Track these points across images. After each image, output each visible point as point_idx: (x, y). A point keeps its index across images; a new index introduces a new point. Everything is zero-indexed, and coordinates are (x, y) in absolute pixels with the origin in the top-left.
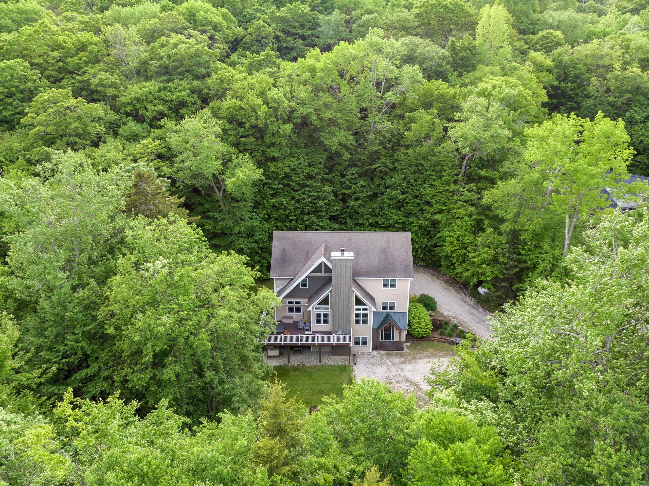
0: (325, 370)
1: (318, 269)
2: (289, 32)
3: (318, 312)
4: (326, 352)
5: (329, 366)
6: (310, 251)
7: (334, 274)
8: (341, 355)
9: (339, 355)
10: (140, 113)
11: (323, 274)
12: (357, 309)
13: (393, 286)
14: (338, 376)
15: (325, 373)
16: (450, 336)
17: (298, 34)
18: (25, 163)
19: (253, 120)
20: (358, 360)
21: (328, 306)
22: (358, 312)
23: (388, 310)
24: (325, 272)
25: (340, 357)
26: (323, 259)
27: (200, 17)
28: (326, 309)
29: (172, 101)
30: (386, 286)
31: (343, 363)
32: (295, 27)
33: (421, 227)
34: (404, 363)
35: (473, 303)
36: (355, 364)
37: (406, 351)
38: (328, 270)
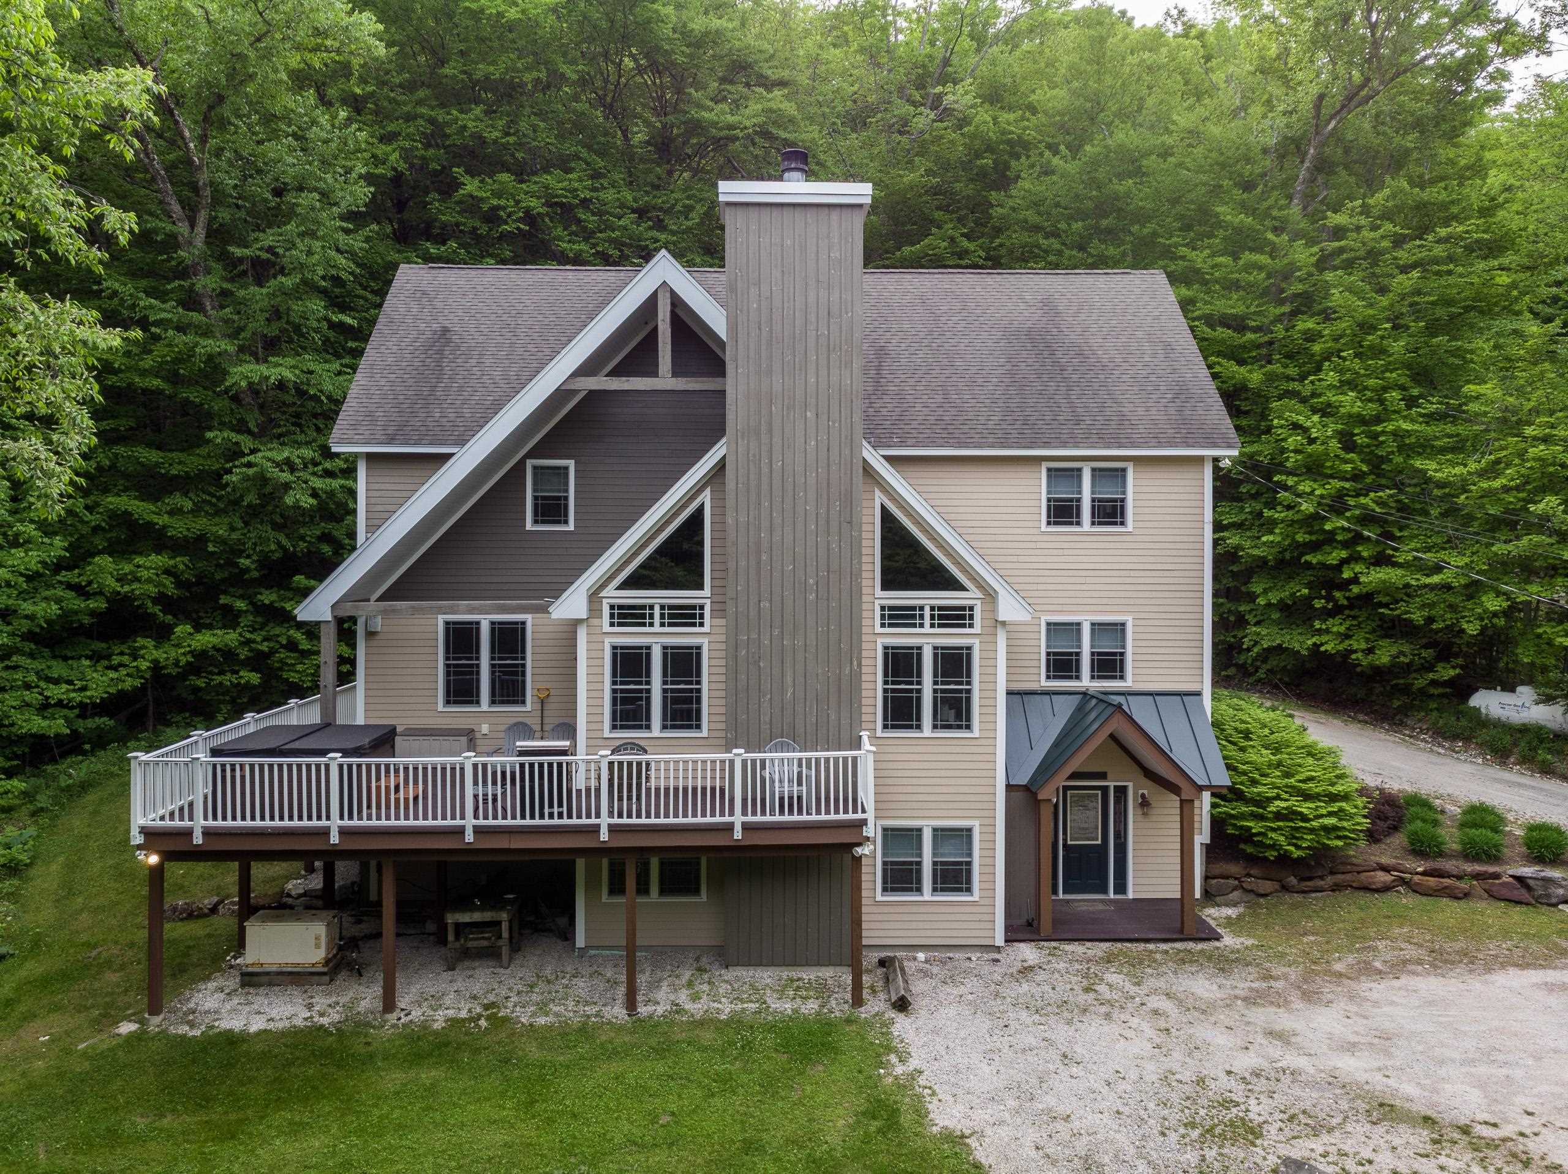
0: (661, 1052)
3: (631, 637)
4: (682, 949)
5: (701, 1023)
7: (737, 379)
8: (794, 963)
9: (772, 963)
11: (665, 380)
12: (898, 616)
14: (769, 1086)
15: (661, 1068)
16: (1483, 853)
20: (919, 986)
21: (703, 596)
22: (903, 637)
23: (1086, 682)
24: (678, 368)
25: (786, 973)
26: (664, 275)
28: (686, 616)
31: (811, 1007)
36: (902, 1005)
37: (1229, 941)
38: (701, 349)
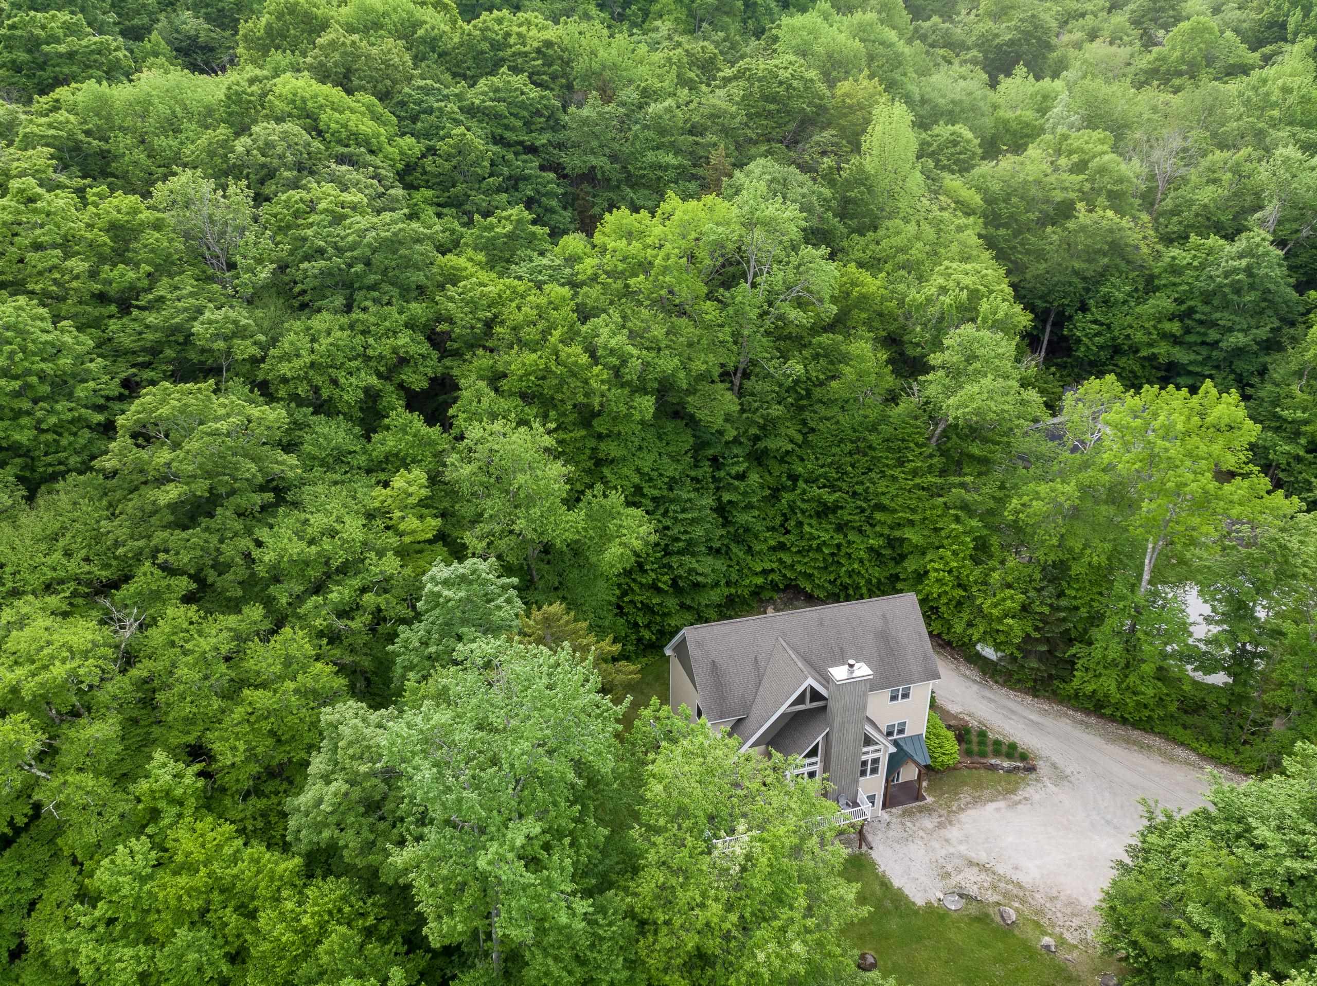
1: (800, 700)
2: (502, 138)
6: (760, 657)
7: (831, 704)
10: (325, 393)
11: (807, 706)
12: (864, 754)
13: (905, 696)
16: (983, 755)
17: (521, 143)
18: (158, 572)
19: (580, 398)
21: (818, 759)
22: (865, 757)
23: (895, 736)
24: (812, 701)
26: (810, 681)
27: (333, 125)
28: (814, 764)
29: (381, 357)
30: (894, 698)
32: (513, 129)
33: (871, 549)
34: (940, 826)
35: (976, 675)
36: (871, 848)
37: (929, 799)
38: (815, 695)
